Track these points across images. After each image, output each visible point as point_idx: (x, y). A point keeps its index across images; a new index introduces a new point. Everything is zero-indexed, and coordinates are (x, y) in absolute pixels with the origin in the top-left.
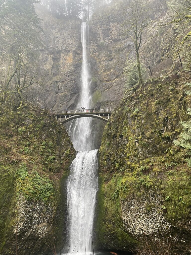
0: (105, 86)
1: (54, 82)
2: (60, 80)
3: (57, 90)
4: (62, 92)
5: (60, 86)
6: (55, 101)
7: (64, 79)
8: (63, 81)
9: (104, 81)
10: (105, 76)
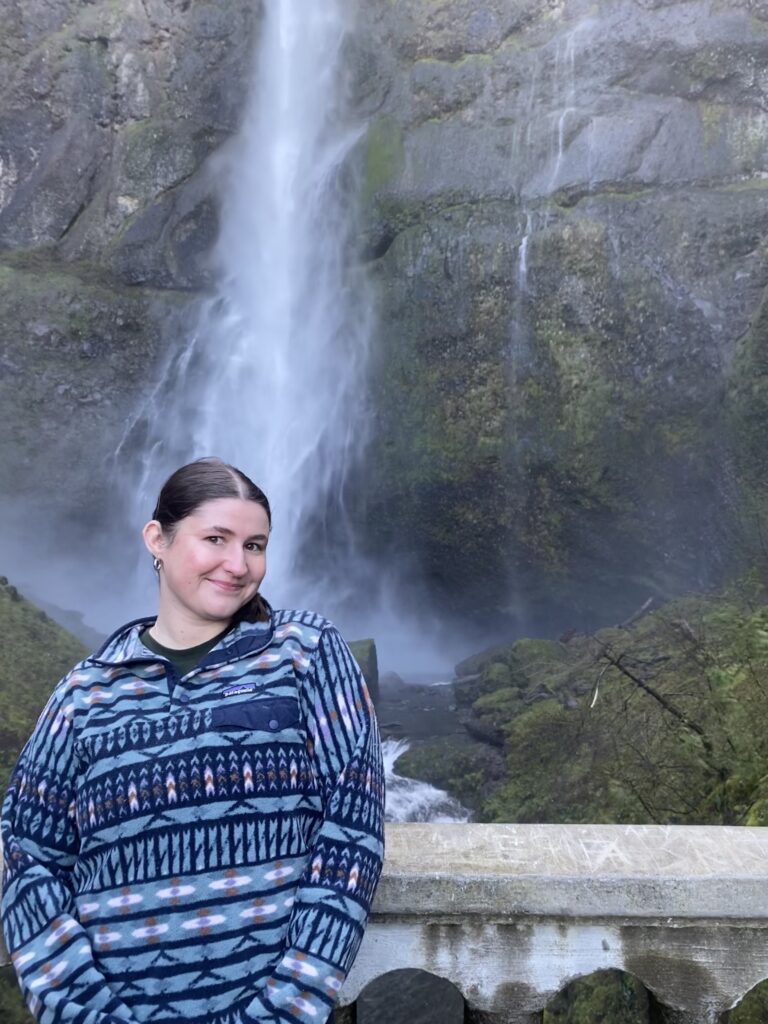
0: (427, 91)
1: (82, 39)
2: (124, 29)
3: (106, 101)
4: (137, 113)
5: (124, 73)
6: (89, 174)
7: (154, 25)
8: (147, 36)
9: (425, 53)
10: (430, 19)
